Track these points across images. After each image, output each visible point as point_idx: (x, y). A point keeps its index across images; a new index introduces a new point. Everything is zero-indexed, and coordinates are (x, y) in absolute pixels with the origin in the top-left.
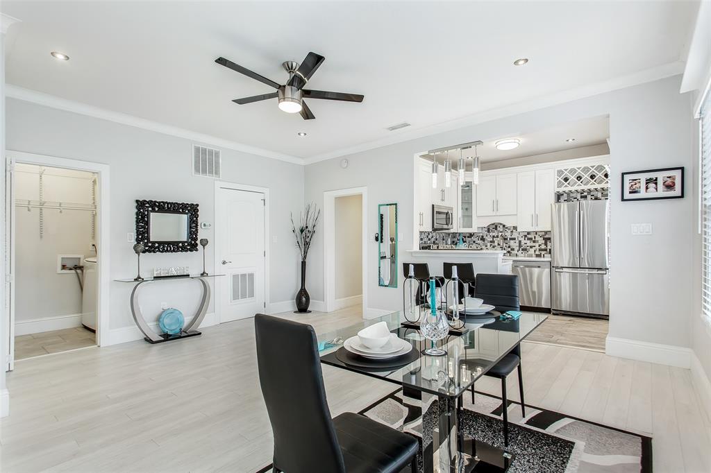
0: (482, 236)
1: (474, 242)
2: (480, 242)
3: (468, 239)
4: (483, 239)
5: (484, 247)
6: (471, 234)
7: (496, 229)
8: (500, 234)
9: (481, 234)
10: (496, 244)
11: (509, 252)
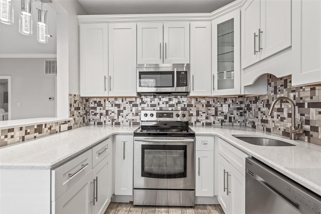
0: (268, 101)
1: (259, 109)
2: (264, 109)
3: (253, 106)
4: (268, 105)
5: (269, 119)
6: (256, 97)
7: (286, 86)
8: (292, 95)
9: (267, 97)
10: (285, 114)
11: (306, 133)
